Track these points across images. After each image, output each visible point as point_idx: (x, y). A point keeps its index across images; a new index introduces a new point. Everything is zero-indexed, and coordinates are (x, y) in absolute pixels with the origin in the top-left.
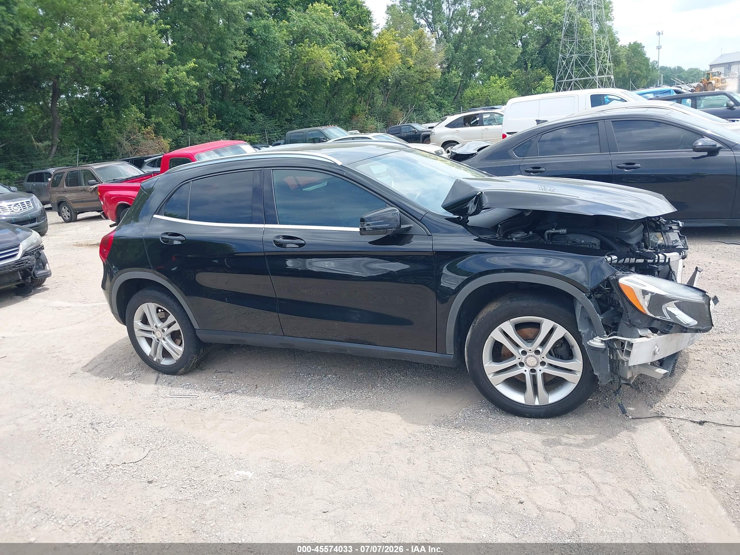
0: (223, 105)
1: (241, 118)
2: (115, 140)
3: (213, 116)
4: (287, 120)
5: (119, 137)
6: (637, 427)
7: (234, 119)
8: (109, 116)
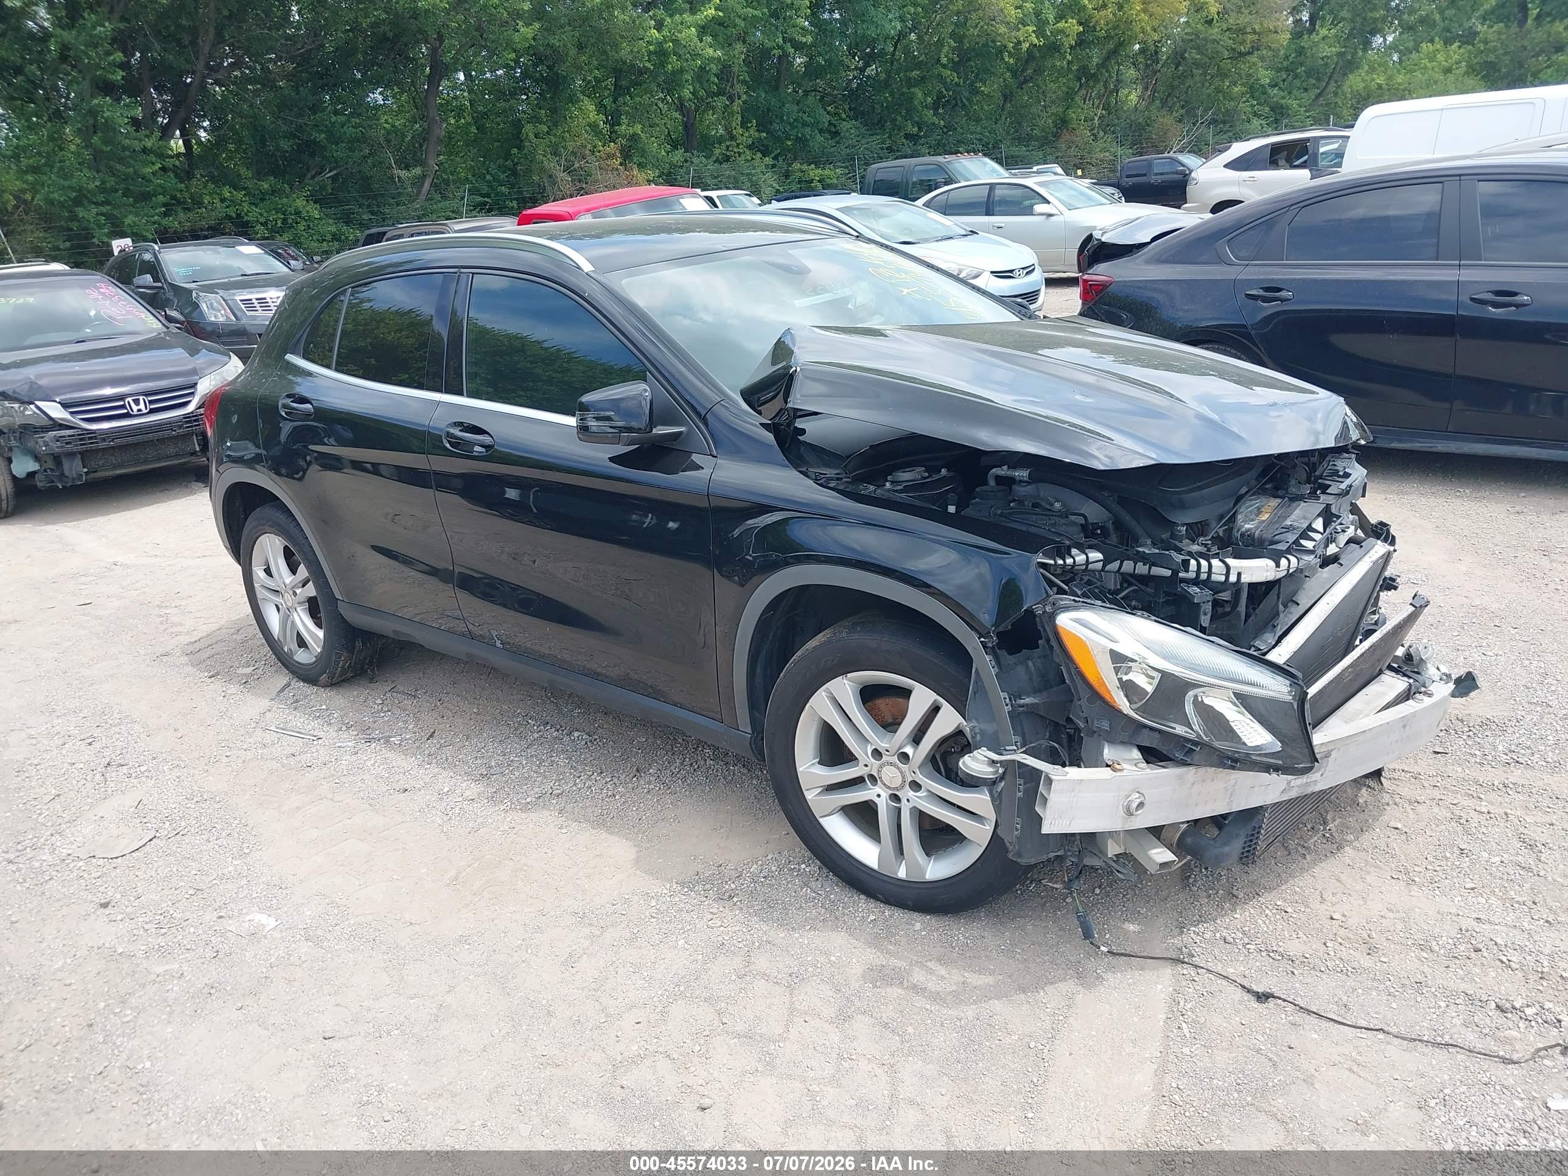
0: (773, 101)
1: (808, 130)
2: (542, 169)
3: (749, 125)
4: (907, 136)
5: (551, 164)
6: (1109, 975)
7: (794, 132)
8: (535, 119)
